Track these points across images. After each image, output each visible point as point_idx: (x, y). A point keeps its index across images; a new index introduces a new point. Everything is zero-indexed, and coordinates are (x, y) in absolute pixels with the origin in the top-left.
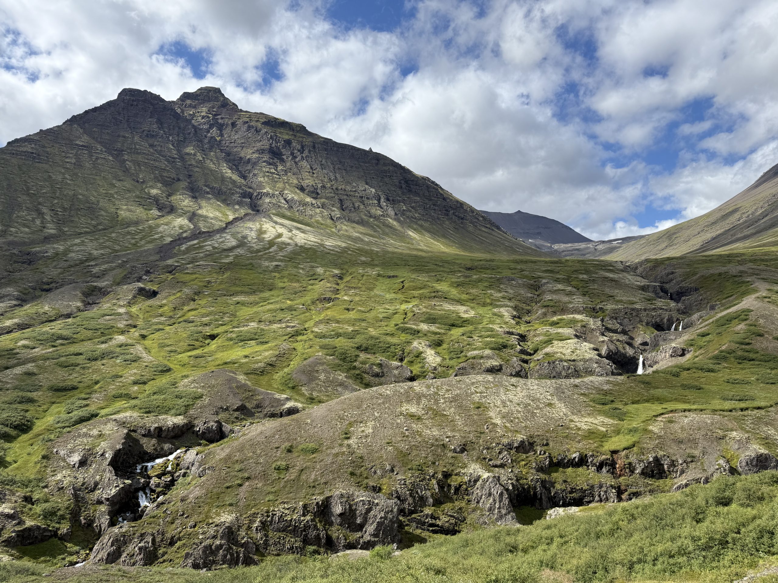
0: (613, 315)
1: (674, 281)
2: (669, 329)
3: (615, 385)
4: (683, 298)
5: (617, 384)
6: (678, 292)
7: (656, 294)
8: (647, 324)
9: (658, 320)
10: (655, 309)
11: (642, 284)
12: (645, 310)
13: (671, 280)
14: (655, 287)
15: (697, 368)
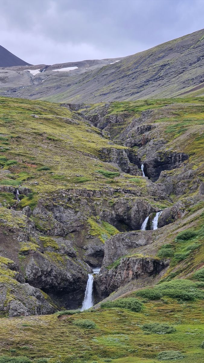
0: (48, 203)
1: (151, 143)
2: (139, 227)
3: (34, 332)
4: (163, 173)
5: (40, 330)
6: (156, 161)
7: (122, 164)
8: (104, 218)
9: (121, 210)
10: (117, 191)
11: (100, 147)
12: (101, 193)
13: (147, 141)
14: (119, 152)
15: (171, 296)
